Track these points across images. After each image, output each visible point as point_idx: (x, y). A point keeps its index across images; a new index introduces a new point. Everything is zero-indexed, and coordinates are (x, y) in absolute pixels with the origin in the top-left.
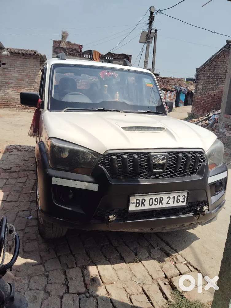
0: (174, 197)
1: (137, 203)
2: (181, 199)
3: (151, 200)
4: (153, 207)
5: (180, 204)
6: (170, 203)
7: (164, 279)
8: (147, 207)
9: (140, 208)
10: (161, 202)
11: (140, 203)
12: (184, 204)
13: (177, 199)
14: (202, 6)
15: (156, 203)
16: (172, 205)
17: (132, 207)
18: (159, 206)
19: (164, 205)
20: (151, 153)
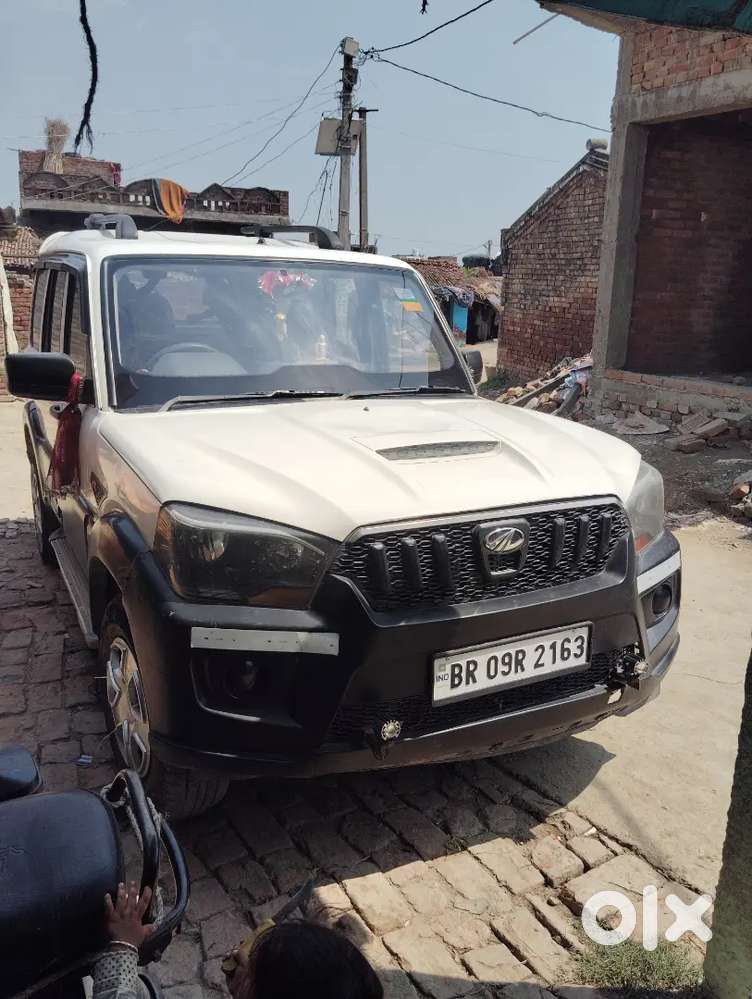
0: (553, 647)
1: (453, 676)
2: (573, 647)
3: (493, 662)
4: (500, 680)
5: (573, 663)
6: (542, 665)
7: (542, 888)
8: (482, 683)
9: (464, 689)
10: (519, 663)
11: (464, 675)
12: (582, 661)
13: (563, 649)
14: (515, 43)
15: (506, 669)
16: (549, 668)
17: (442, 691)
18: (514, 677)
19: (529, 672)
20: (479, 522)
